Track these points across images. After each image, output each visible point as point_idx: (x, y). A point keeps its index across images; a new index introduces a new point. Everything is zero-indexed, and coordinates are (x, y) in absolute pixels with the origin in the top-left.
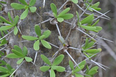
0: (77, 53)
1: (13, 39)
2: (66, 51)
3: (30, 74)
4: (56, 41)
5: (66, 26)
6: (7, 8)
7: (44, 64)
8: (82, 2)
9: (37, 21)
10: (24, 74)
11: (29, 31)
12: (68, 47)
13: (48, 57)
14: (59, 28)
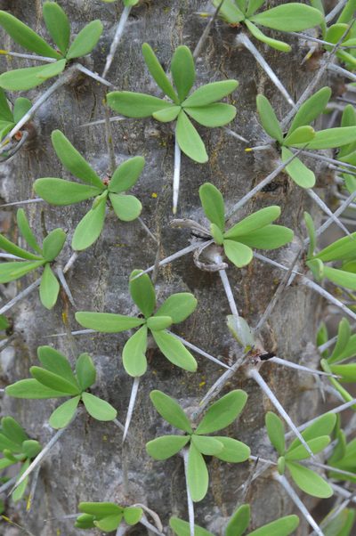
0: (297, 377)
1: (31, 313)
2: (254, 373)
3: (100, 459)
4: (215, 330)
5: (258, 269)
6: (11, 183)
7: (159, 424)
8: (328, 168)
9: (137, 247)
10: (76, 460)
11: (105, 286)
12: (263, 358)
13: (179, 396)
14: (229, 277)
